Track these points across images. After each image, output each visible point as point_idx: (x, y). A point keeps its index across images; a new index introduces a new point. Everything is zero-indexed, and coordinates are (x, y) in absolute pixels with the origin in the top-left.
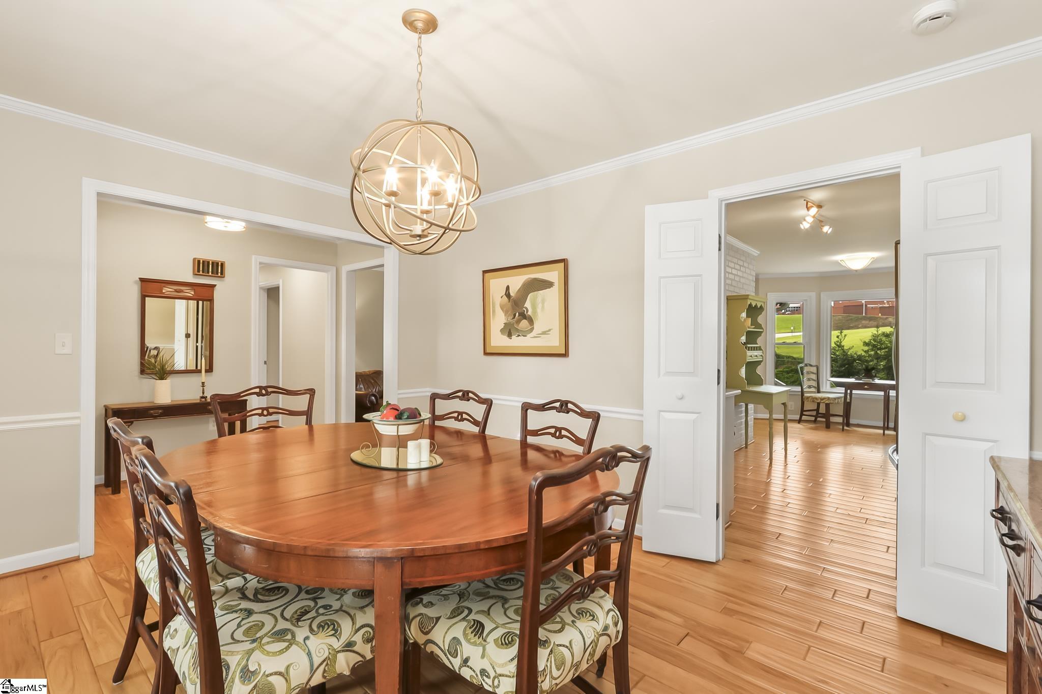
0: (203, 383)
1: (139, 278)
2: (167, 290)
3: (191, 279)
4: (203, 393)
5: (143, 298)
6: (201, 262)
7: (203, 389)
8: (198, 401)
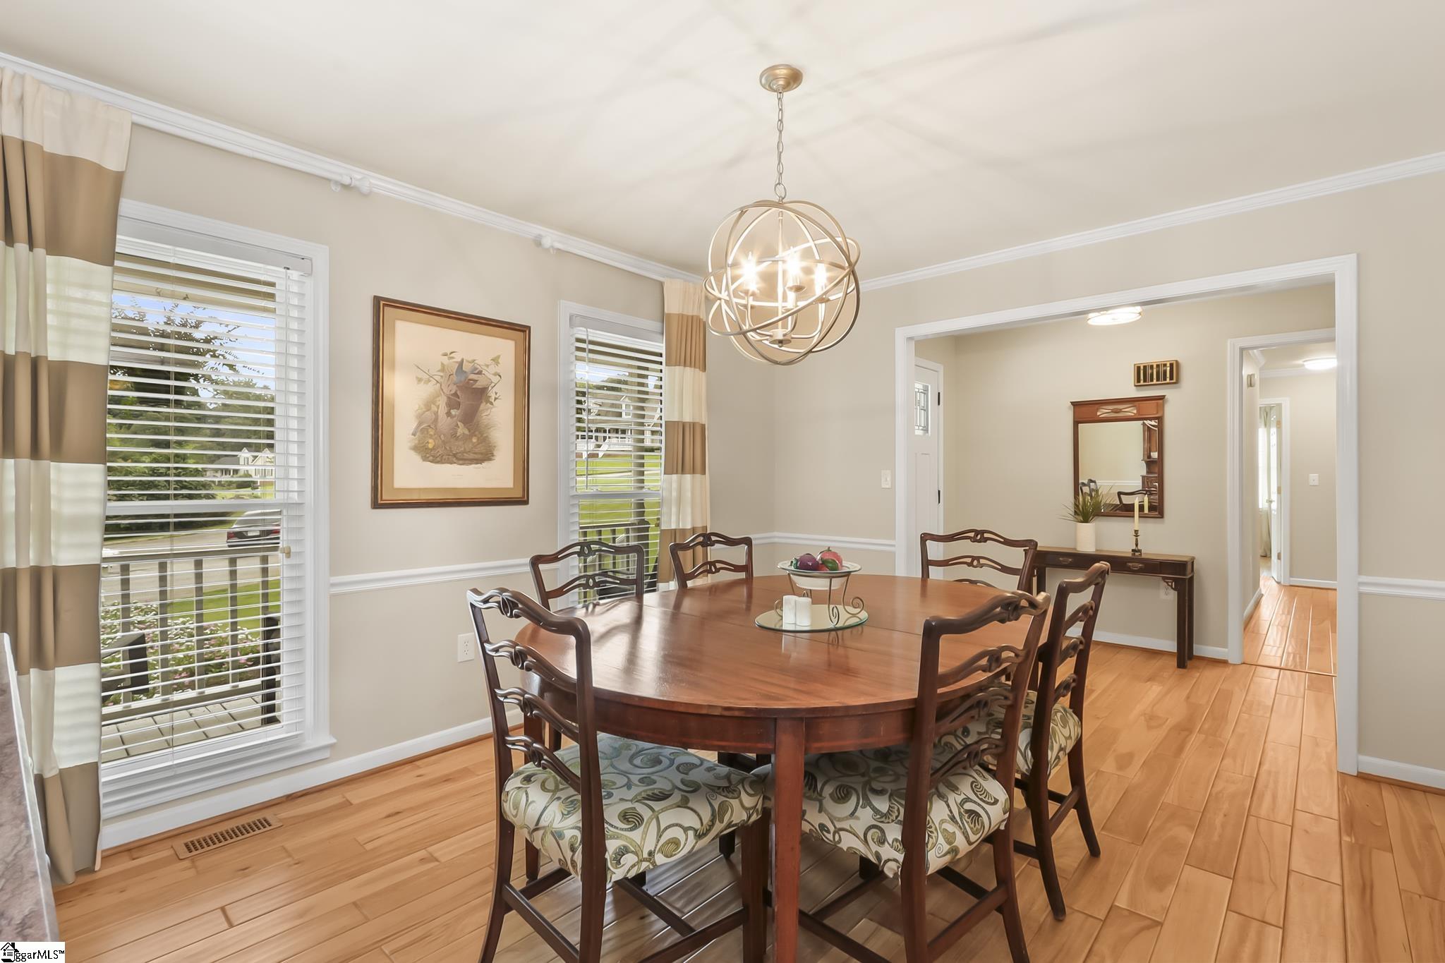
0: (1136, 532)
1: (1071, 403)
2: (1103, 412)
3: (1133, 393)
4: (1137, 545)
5: (1076, 423)
6: (1142, 368)
7: (1137, 540)
8: (1130, 555)
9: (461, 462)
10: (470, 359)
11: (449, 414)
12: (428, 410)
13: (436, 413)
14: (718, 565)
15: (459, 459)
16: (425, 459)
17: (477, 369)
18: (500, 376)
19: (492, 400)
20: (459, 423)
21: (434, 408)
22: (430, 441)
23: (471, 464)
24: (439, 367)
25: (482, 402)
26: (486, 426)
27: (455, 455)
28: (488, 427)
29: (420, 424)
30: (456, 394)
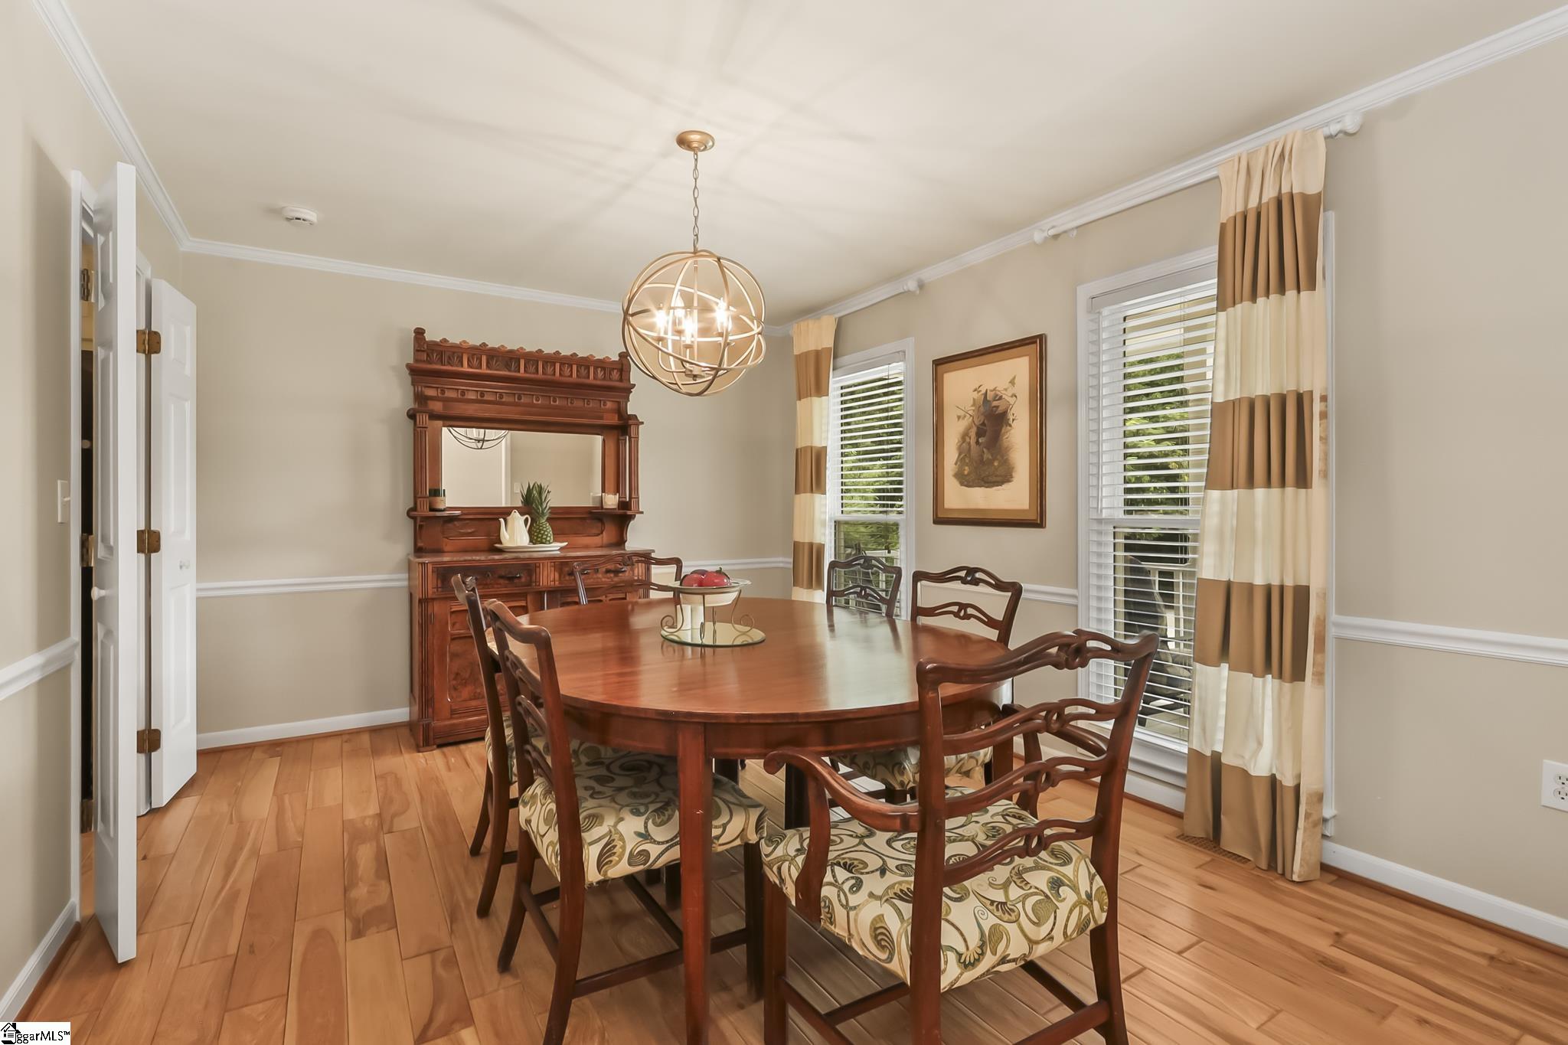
9: (987, 485)
10: (992, 388)
11: (977, 443)
12: (964, 442)
13: (969, 443)
14: (970, 611)
15: (986, 482)
16: (962, 484)
17: (997, 395)
18: (1016, 397)
19: (1011, 422)
20: (985, 450)
21: (968, 439)
22: (967, 468)
23: (993, 486)
24: (972, 402)
25: (1003, 426)
26: (1006, 448)
27: (983, 480)
28: (1008, 449)
29: (960, 455)
30: (983, 424)
